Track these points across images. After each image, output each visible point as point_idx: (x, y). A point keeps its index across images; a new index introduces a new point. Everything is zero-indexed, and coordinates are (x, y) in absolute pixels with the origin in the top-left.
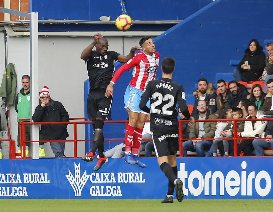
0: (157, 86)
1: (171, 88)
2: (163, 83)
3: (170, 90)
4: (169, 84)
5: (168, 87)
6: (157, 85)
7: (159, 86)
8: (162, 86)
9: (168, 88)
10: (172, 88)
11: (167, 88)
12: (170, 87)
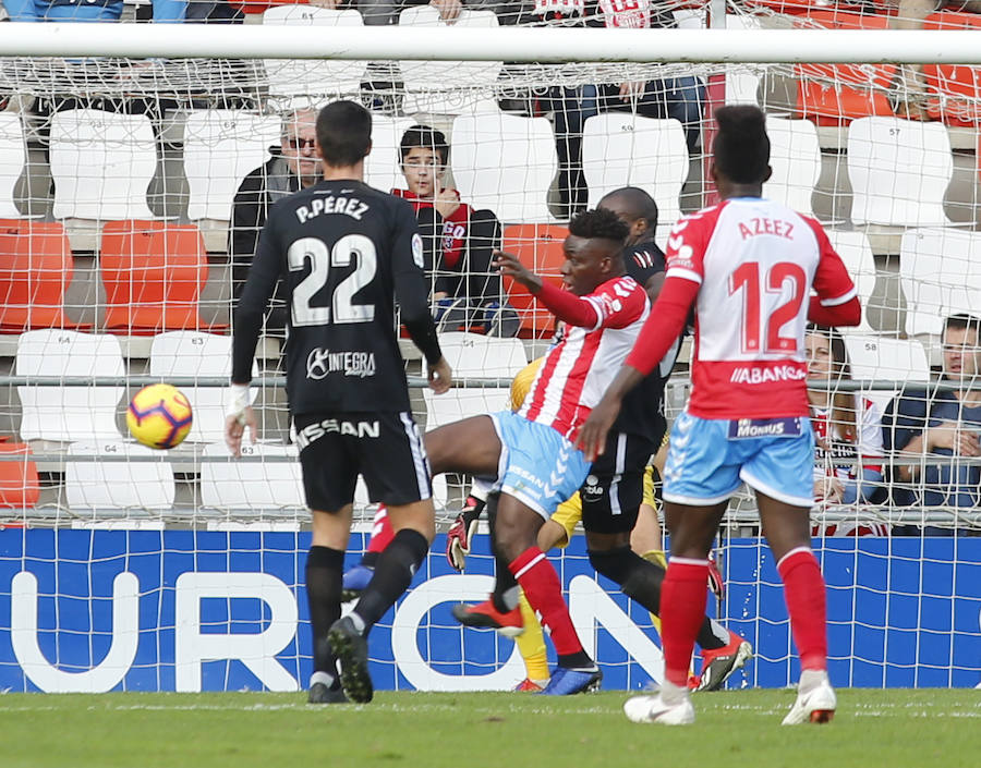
0: (302, 213)
1: (357, 207)
2: (323, 197)
3: (357, 215)
4: (349, 197)
5: (345, 207)
6: (299, 212)
7: (311, 210)
8: (321, 207)
9: (348, 212)
10: (364, 207)
11: (341, 211)
12: (353, 207)
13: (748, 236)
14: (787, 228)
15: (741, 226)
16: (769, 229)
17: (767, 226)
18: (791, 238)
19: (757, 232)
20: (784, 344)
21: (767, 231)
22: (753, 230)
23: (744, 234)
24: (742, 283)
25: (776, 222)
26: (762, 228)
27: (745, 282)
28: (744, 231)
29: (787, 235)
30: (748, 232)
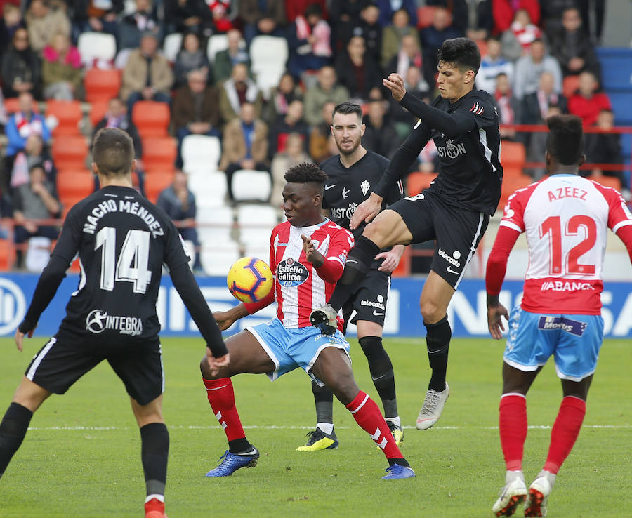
13: (553, 199)
14: (583, 193)
15: (550, 193)
16: (569, 194)
17: (567, 192)
18: (584, 199)
19: (560, 197)
20: (581, 269)
21: (567, 195)
22: (557, 197)
23: (551, 199)
24: (548, 231)
25: (575, 189)
26: (563, 194)
27: (550, 230)
28: (551, 196)
29: (581, 197)
30: (554, 197)
